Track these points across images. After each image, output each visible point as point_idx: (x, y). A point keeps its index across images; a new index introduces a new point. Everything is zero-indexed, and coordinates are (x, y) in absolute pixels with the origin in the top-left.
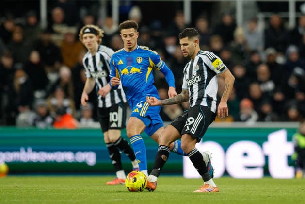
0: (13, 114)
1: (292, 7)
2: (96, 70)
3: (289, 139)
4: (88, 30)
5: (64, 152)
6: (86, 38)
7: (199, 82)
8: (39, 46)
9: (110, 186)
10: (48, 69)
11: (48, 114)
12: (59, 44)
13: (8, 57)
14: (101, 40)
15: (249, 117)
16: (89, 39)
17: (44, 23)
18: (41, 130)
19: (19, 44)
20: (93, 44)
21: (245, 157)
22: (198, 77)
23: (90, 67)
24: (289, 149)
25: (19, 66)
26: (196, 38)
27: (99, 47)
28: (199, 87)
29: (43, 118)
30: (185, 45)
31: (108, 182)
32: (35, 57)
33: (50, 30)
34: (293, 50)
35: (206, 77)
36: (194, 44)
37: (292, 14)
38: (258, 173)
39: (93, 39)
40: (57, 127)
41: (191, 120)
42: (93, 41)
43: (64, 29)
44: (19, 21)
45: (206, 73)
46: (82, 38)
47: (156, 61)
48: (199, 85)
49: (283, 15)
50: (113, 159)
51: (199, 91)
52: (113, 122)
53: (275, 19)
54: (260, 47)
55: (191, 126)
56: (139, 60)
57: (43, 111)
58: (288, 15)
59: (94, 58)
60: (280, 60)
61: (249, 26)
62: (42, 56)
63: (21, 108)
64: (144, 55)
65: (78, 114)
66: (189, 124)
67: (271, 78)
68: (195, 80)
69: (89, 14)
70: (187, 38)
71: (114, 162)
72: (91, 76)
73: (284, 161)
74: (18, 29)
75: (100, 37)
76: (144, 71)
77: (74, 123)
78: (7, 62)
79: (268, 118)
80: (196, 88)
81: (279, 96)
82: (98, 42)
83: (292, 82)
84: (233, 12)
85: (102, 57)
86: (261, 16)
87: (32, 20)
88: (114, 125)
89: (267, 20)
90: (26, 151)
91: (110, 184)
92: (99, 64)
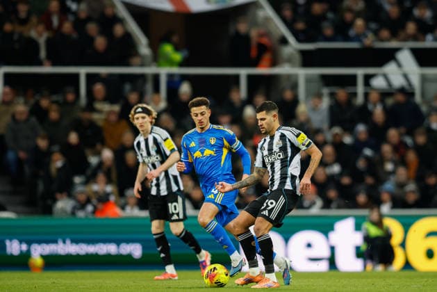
0: (49, 202)
1: (360, 81)
2: (149, 154)
3: (358, 227)
4: (140, 110)
5: (107, 244)
6: (138, 118)
7: (281, 160)
8: (78, 126)
9: (159, 281)
10: (88, 152)
11: (88, 201)
12: (100, 123)
13: (43, 138)
14: (154, 121)
15: (312, 204)
16: (140, 120)
17: (83, 100)
18: (81, 219)
19: (56, 124)
20: (145, 125)
21: (309, 248)
22: (281, 154)
23: (143, 151)
24: (358, 239)
25: (56, 148)
26: (275, 112)
27: (152, 128)
28: (282, 165)
29: (82, 206)
30: (262, 119)
31: (156, 277)
32: (73, 138)
33: (90, 108)
34: (361, 128)
35: (289, 155)
36: (272, 119)
37: (360, 89)
38: (323, 266)
39: (146, 120)
40: (99, 216)
41: (272, 203)
42: (146, 122)
43: (106, 107)
44: (55, 98)
45: (289, 150)
46: (133, 119)
47: (231, 142)
48: (281, 162)
49: (350, 90)
50: (161, 251)
51: (281, 169)
52: (173, 214)
53: (342, 94)
54: (325, 126)
55: (270, 211)
56: (213, 141)
57: (82, 198)
58: (356, 89)
59: (146, 140)
60: (348, 140)
61: (312, 102)
62: (81, 137)
63: (58, 196)
64: (218, 135)
65: (123, 201)
66: (270, 208)
67: (338, 160)
68: (277, 157)
69: (134, 90)
70: (264, 112)
71: (162, 255)
72: (144, 162)
73: (352, 252)
74: (54, 107)
75: (153, 118)
76: (219, 152)
77: (118, 211)
78: (42, 143)
79: (334, 205)
80: (278, 165)
81: (346, 180)
82: (151, 122)
83: (361, 164)
84: (295, 86)
85: (155, 140)
86: (326, 91)
87: (70, 97)
88: (175, 217)
89: (332, 95)
90: (64, 242)
91: (157, 280)
92: (152, 147)
